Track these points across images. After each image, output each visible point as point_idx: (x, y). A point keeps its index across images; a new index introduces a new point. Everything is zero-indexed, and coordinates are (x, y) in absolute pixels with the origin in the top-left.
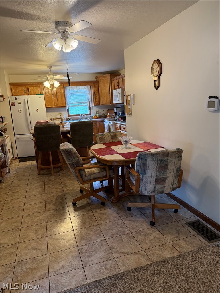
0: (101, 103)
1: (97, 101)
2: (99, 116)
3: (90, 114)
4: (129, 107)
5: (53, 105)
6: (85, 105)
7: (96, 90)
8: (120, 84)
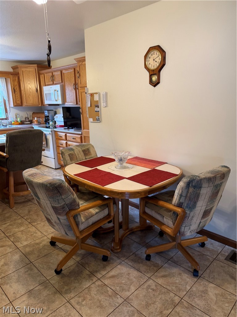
1: (18, 100)
2: (21, 121)
3: (6, 119)
4: (96, 110)
7: (16, 85)
8: (56, 79)
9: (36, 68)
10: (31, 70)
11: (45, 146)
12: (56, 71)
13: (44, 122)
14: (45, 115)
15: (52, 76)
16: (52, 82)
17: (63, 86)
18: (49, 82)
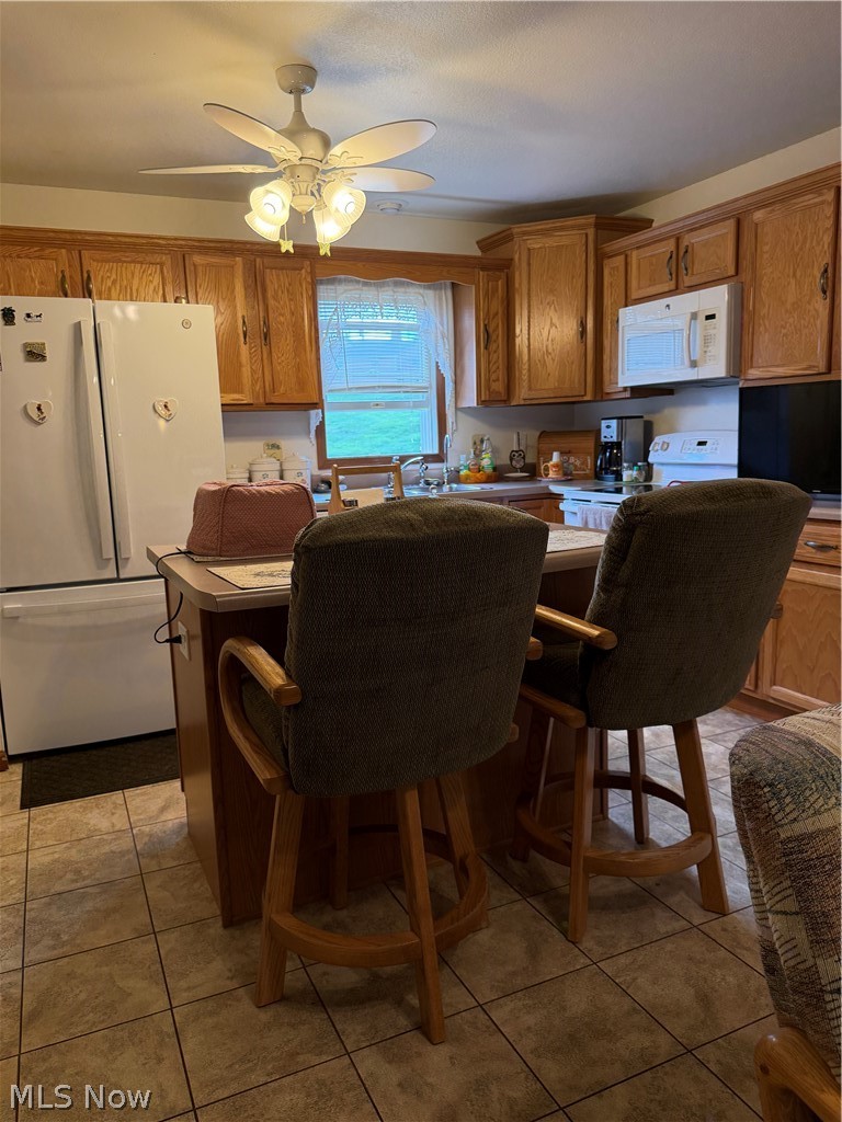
0: (522, 393)
1: (498, 380)
2: (495, 469)
3: (439, 458)
5: (240, 391)
6: (417, 405)
7: (497, 314)
8: (696, 262)
9: (591, 232)
10: (565, 241)
12: (702, 227)
13: (588, 472)
14: (603, 440)
15: (674, 256)
16: (674, 282)
17: (743, 290)
18: (653, 282)
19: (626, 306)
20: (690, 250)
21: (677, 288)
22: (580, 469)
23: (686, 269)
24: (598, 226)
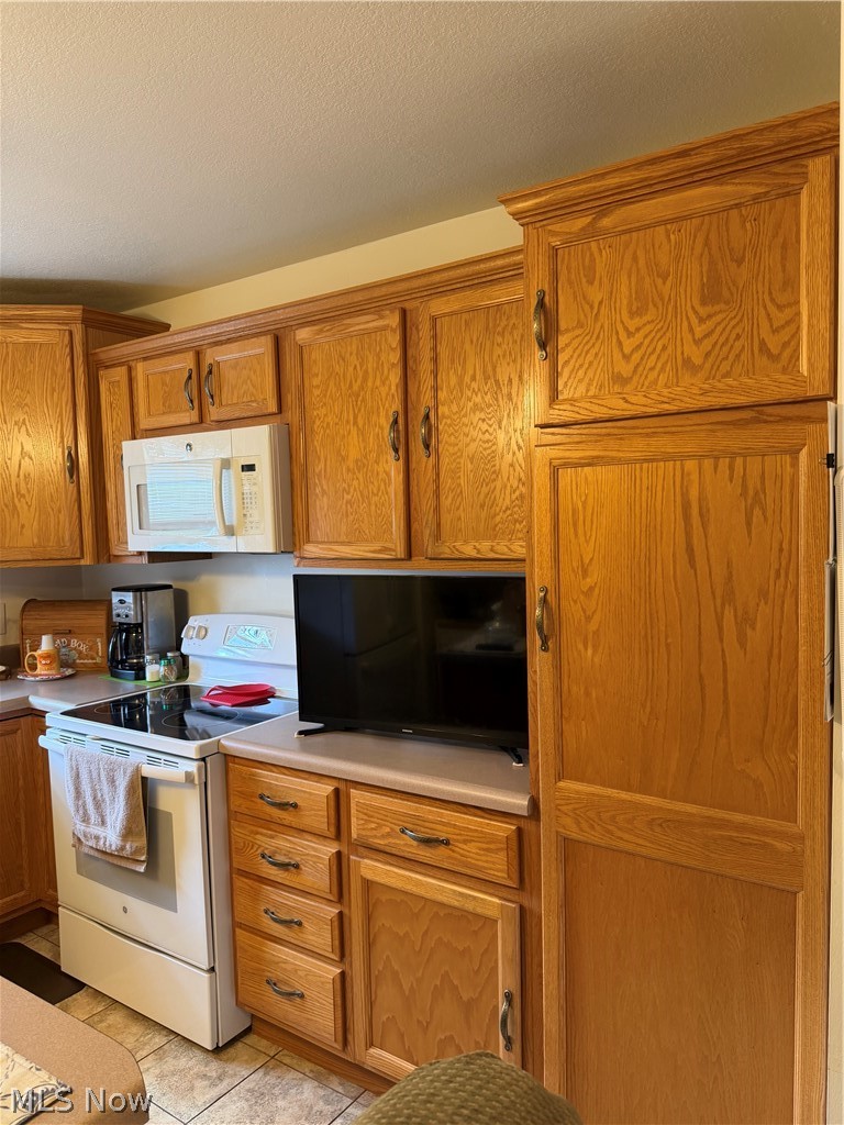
8: (225, 389)
9: (78, 330)
10: (37, 337)
11: (142, 869)
12: (229, 341)
13: (98, 660)
14: (115, 619)
15: (194, 375)
16: (196, 411)
17: (289, 434)
18: (169, 411)
19: (134, 438)
20: (215, 369)
21: (202, 420)
22: (87, 657)
23: (212, 397)
24: (87, 322)
